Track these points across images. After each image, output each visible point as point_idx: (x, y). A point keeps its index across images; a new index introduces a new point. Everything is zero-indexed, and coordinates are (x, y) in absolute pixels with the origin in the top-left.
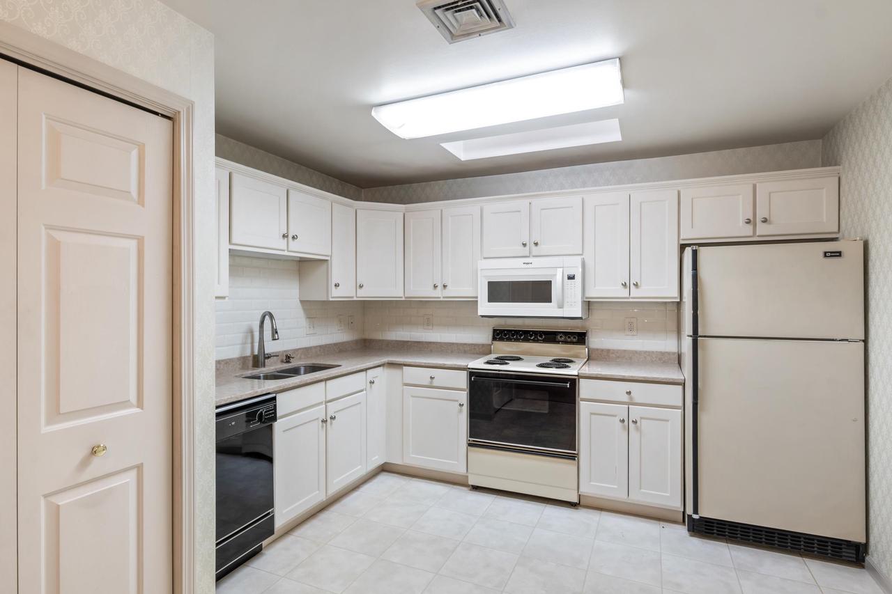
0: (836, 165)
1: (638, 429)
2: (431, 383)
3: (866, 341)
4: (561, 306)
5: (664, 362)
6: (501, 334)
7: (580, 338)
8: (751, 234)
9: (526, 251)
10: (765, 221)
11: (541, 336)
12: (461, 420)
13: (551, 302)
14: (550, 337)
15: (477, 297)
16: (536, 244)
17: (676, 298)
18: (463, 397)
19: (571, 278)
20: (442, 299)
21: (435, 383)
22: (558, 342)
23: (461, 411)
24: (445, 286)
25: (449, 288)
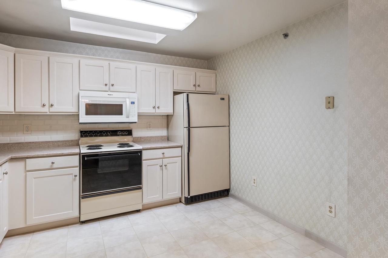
0: (214, 70)
1: (166, 168)
2: (51, 166)
3: (229, 126)
4: (128, 117)
5: (163, 140)
6: (84, 134)
7: (129, 133)
8: (195, 90)
9: (106, 88)
10: (199, 86)
11: (110, 133)
12: (76, 185)
13: (122, 115)
14: (114, 133)
15: (78, 113)
16: (113, 85)
17: (172, 113)
18: (76, 171)
19: (133, 103)
20: (48, 113)
21: (55, 166)
22: (119, 135)
23: (75, 180)
24: (52, 105)
25: (55, 106)
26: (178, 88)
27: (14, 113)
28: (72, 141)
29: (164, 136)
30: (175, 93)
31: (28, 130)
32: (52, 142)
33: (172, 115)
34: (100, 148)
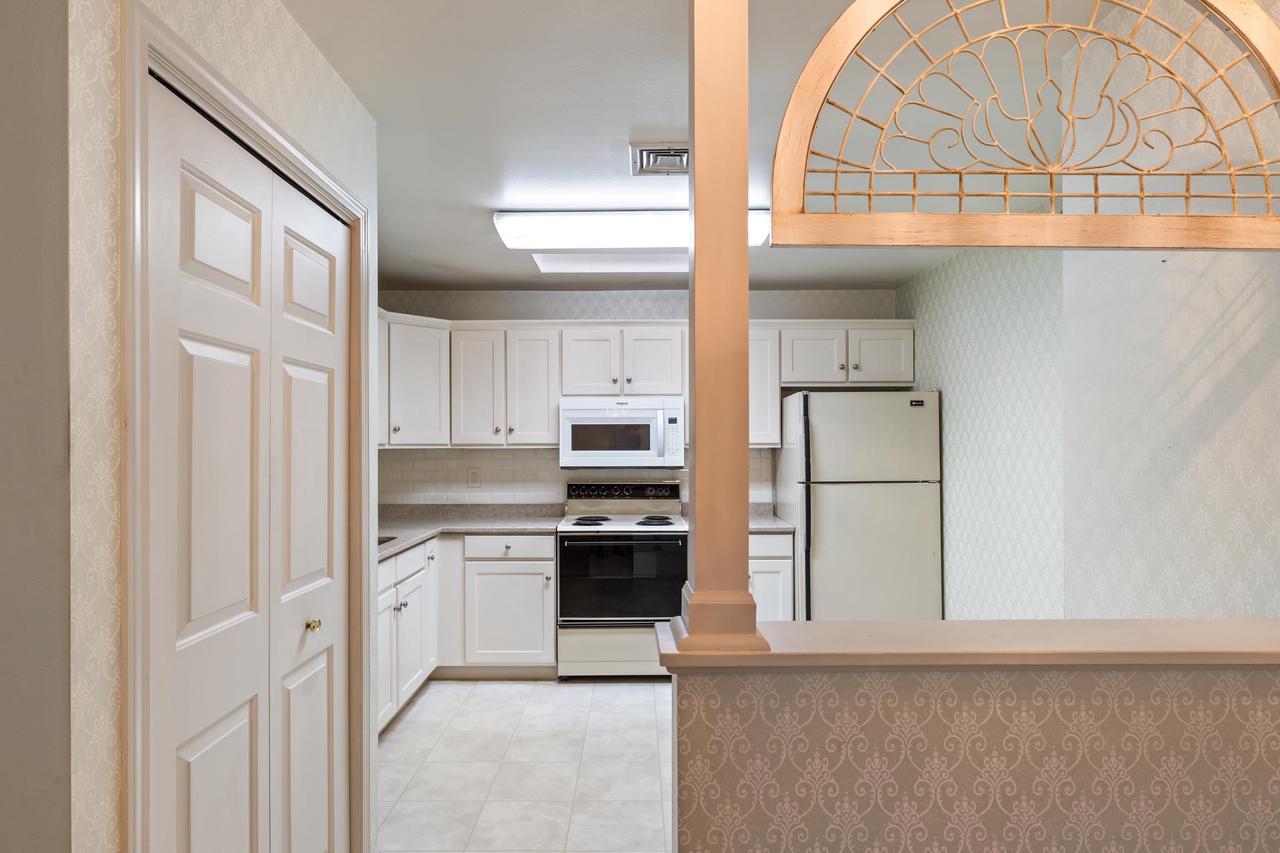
0: (909, 318)
2: (506, 553)
3: (941, 482)
4: (661, 454)
5: (760, 515)
6: (577, 490)
7: (673, 492)
8: (844, 380)
9: (616, 389)
10: (856, 367)
11: (628, 491)
12: (549, 598)
13: (649, 449)
14: (638, 491)
15: (558, 444)
16: (629, 381)
17: (777, 444)
18: (550, 568)
19: (673, 421)
20: (505, 447)
21: (512, 554)
22: (648, 497)
23: (547, 586)
24: (511, 430)
25: (516, 432)
26: (791, 378)
27: (449, 447)
28: (552, 505)
29: (764, 504)
30: (786, 391)
31: (473, 479)
32: (517, 505)
33: (780, 449)
34: (600, 524)
